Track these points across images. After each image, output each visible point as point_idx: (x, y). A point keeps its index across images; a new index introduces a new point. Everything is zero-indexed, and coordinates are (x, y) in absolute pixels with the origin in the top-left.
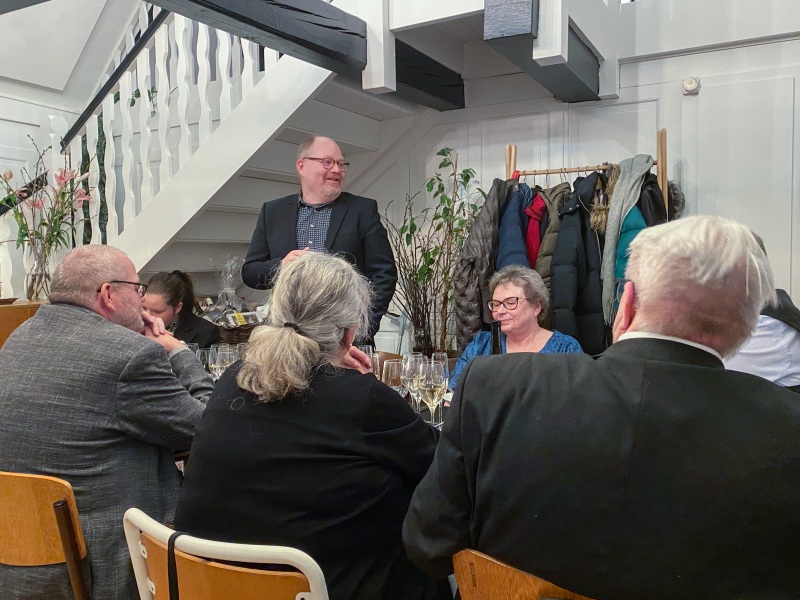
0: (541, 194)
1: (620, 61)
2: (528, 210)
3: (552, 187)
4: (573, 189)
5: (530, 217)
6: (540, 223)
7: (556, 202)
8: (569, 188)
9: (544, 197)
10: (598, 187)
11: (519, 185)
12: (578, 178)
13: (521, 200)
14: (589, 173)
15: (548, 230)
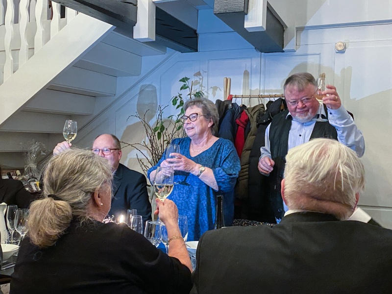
0: (246, 111)
1: (297, 28)
2: (238, 121)
3: (253, 106)
4: (266, 109)
5: (238, 125)
6: (245, 129)
7: (255, 116)
8: (264, 108)
9: (247, 113)
10: (282, 108)
11: (232, 104)
12: (270, 101)
13: (233, 113)
14: (276, 99)
15: (249, 134)
